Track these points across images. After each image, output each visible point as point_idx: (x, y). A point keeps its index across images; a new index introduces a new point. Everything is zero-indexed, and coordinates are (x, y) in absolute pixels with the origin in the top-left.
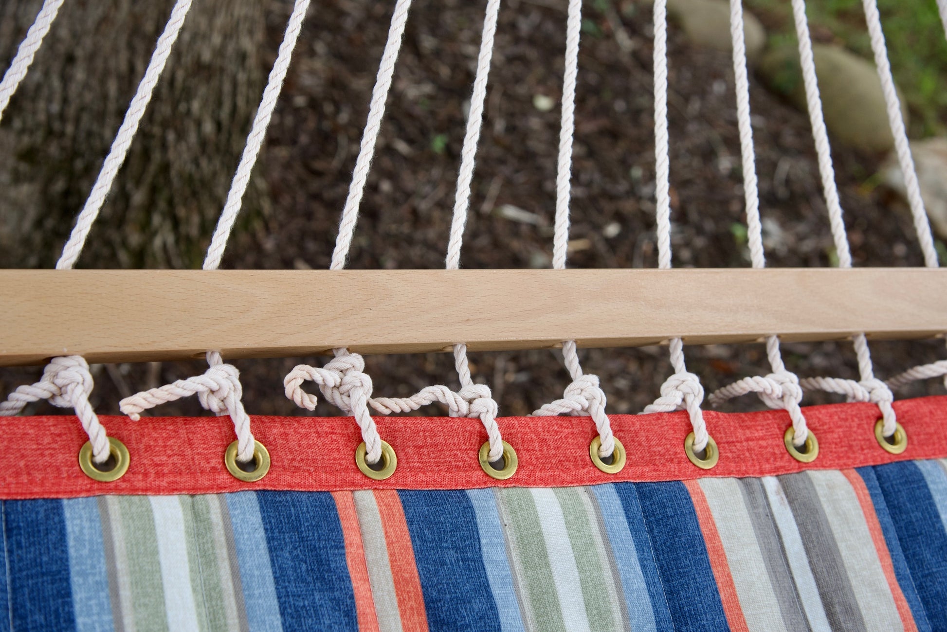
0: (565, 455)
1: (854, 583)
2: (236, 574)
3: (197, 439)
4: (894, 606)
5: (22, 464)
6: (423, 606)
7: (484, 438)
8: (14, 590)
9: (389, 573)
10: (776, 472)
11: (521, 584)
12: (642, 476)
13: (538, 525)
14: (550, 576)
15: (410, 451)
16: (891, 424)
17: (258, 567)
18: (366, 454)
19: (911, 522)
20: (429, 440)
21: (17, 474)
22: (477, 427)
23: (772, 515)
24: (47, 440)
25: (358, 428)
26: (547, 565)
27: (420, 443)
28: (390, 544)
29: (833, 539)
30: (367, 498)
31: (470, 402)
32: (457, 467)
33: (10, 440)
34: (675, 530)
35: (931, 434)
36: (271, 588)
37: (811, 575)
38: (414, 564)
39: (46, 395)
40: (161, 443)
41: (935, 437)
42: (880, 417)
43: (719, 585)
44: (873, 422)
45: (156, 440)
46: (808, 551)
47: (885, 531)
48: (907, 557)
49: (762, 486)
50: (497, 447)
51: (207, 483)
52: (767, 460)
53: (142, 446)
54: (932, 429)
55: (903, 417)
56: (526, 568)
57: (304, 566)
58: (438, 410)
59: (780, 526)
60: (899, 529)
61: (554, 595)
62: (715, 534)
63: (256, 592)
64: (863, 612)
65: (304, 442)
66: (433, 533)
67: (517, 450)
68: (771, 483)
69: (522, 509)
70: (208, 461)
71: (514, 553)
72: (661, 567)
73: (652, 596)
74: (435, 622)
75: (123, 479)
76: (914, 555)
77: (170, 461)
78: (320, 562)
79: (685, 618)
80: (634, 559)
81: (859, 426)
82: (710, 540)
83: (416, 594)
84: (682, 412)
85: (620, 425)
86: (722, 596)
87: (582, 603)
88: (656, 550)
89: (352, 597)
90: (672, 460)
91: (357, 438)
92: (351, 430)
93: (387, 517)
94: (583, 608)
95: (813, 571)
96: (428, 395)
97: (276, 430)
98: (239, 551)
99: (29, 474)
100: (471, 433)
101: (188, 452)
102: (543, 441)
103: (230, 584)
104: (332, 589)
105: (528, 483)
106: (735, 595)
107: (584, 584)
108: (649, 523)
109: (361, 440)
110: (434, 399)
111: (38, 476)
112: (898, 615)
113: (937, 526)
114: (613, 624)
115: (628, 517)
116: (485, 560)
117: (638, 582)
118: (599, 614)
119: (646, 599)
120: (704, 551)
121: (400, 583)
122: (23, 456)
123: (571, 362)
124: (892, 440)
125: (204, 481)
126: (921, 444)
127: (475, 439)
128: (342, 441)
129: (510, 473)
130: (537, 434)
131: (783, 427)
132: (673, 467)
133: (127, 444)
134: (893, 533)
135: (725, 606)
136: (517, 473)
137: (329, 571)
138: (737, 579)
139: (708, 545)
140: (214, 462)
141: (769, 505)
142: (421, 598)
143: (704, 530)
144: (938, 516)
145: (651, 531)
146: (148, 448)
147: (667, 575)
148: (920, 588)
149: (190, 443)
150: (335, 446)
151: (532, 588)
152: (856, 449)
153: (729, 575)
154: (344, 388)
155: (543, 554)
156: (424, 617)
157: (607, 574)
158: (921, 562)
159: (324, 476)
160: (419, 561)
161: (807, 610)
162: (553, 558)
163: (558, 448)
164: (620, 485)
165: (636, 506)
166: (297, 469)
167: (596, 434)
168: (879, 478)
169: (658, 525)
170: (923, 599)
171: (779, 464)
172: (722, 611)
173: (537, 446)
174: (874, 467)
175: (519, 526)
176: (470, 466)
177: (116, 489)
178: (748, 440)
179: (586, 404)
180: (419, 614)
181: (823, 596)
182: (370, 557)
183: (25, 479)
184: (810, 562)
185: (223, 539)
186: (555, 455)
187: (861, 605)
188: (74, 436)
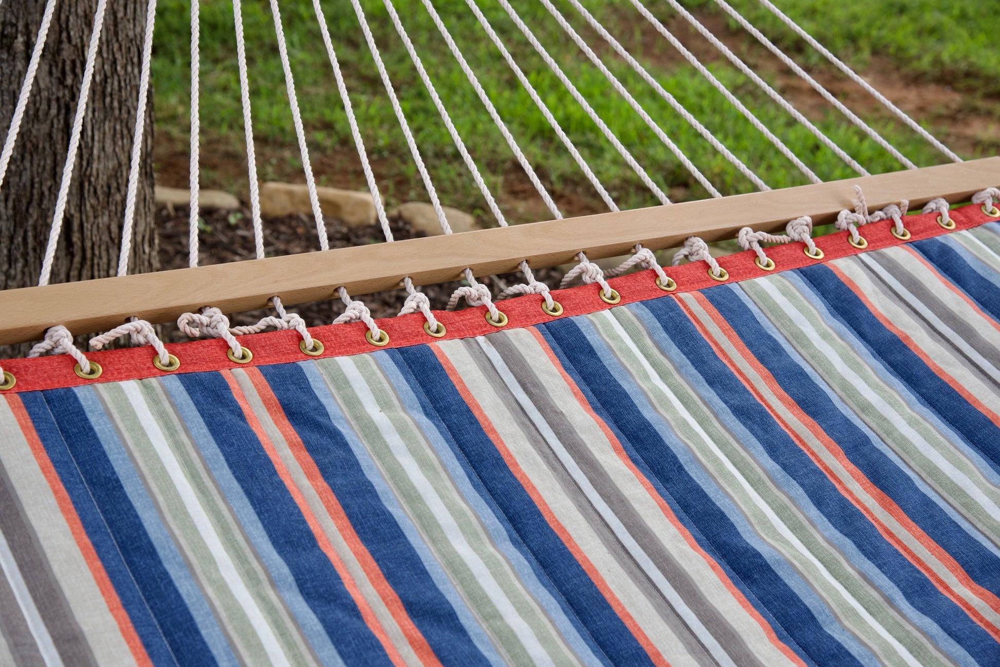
0: (351, 340)
1: (537, 373)
2: (173, 405)
3: (136, 356)
4: (563, 380)
5: (46, 375)
6: (281, 408)
7: (300, 338)
8: (58, 423)
9: (258, 398)
10: (483, 334)
11: (337, 398)
12: (400, 344)
13: (341, 370)
14: (353, 390)
15: (259, 349)
16: (550, 302)
17: (184, 401)
18: (233, 354)
19: (570, 343)
20: (268, 342)
21: (45, 380)
22: (295, 332)
23: (484, 352)
24: (55, 364)
25: (225, 342)
26: (350, 386)
27: (264, 344)
28: (256, 386)
29: (522, 356)
30: (239, 371)
31: (288, 322)
32: (288, 353)
33: (36, 366)
34: (423, 363)
35: (577, 304)
36: (193, 407)
37: (511, 374)
38: (271, 391)
39: (49, 347)
40: (116, 359)
41: (580, 305)
42: (544, 300)
43: (455, 383)
44: (540, 303)
45: (113, 359)
46: (507, 363)
47: (553, 349)
48: (570, 361)
49: (476, 340)
50: (309, 341)
51: (147, 374)
52: (477, 329)
53: (107, 362)
54: (577, 301)
55: (558, 298)
56: (339, 391)
57: (210, 399)
58: (272, 328)
59: (489, 356)
60: (563, 349)
61: (357, 398)
62: (448, 361)
63: (186, 410)
64: (544, 384)
65: (196, 351)
66: (279, 378)
67: (322, 342)
68: (481, 339)
69: (329, 365)
70: (145, 365)
71: (330, 386)
72: (420, 382)
73: (415, 392)
74: (290, 414)
75: (101, 377)
76: (574, 359)
77: (124, 367)
78: (218, 396)
79: (437, 401)
80: (401, 377)
81: (530, 306)
82: (446, 364)
83: (276, 404)
84: (418, 312)
85: (381, 323)
86: (457, 387)
87: (374, 399)
88: (415, 375)
89: (240, 408)
90: (417, 336)
91: (226, 347)
92: (222, 343)
93: (252, 376)
94: (375, 402)
95: (512, 372)
96: (262, 324)
97: (179, 348)
98: (172, 396)
99: (50, 380)
100: (292, 336)
101: (133, 362)
102: (336, 335)
103: (171, 409)
104: (228, 406)
105: (333, 354)
106: (465, 386)
107: (374, 392)
108: (408, 364)
109: (229, 347)
110: (267, 324)
111: (56, 380)
112: (565, 383)
113: (585, 342)
114: (394, 406)
115: (394, 361)
116: (313, 388)
117: (405, 386)
118: (385, 403)
119: (412, 394)
120: (443, 369)
121: (266, 402)
122: (45, 372)
123: (345, 299)
124: (555, 310)
125: (146, 373)
126: (572, 310)
127: (295, 339)
128: (218, 349)
129: (321, 351)
130: (332, 332)
131: (484, 312)
132: (419, 338)
133: (99, 362)
134: (559, 349)
135: (460, 392)
136: (324, 352)
137: (224, 398)
138: (465, 380)
139: (445, 367)
140: (148, 365)
141: (481, 348)
142: (279, 405)
143: (441, 361)
144: (585, 338)
145: (410, 367)
146: (110, 363)
147: (423, 384)
148: (580, 373)
149: (132, 358)
150: (214, 351)
151: (344, 398)
152: (531, 317)
153: (460, 378)
154: (213, 324)
155: (347, 382)
156: (283, 413)
157: (386, 385)
158: (579, 362)
159: (211, 365)
160: (274, 390)
161: (512, 390)
162: (352, 383)
163: (346, 337)
164: (387, 349)
165: (399, 356)
166: (196, 363)
167: (368, 329)
168: (547, 328)
169: (414, 363)
170: (583, 378)
171: (484, 329)
172: (459, 394)
173: (333, 338)
174: (544, 324)
175: (330, 373)
176: (296, 352)
177: (98, 380)
178: (462, 321)
179: (358, 315)
180: (280, 413)
181: (520, 382)
182: (246, 394)
183: (49, 382)
184: (509, 368)
185: (162, 392)
186: (345, 341)
187: (543, 381)
188: (69, 362)
